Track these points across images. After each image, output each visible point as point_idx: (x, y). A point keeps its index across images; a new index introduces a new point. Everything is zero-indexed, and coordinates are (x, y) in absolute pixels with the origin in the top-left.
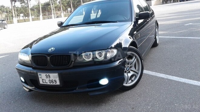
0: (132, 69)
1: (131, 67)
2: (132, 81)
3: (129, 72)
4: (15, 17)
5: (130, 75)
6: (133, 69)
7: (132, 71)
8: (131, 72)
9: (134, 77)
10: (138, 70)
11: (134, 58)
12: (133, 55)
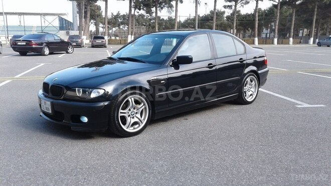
0: (137, 115)
1: (136, 113)
2: (134, 128)
3: (133, 118)
4: (132, 35)
5: (133, 121)
6: (139, 116)
7: (137, 118)
8: (135, 117)
9: (138, 125)
10: (144, 119)
11: (143, 104)
12: (142, 101)
